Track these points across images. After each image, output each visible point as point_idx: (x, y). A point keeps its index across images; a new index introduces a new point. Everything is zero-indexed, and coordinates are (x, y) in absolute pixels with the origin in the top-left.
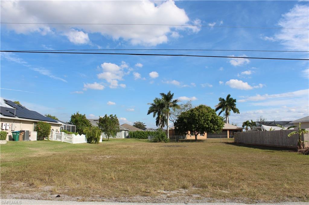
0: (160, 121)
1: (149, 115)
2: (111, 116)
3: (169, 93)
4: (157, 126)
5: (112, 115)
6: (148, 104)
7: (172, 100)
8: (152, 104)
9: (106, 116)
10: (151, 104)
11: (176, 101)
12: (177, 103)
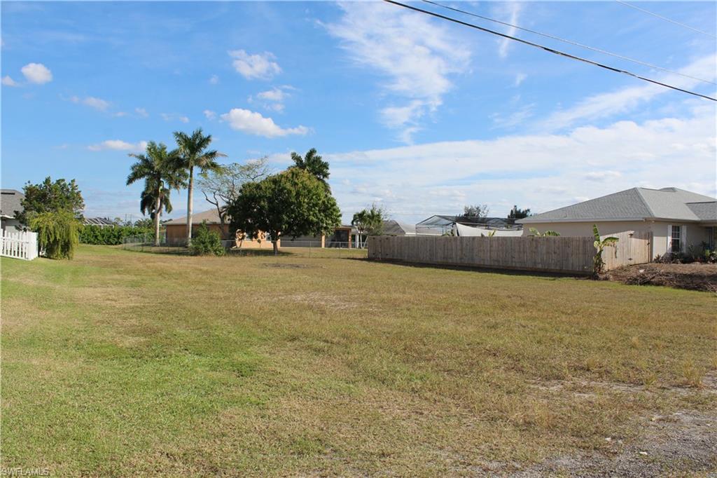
0: (159, 201)
1: (130, 184)
2: (58, 182)
3: (197, 135)
4: (144, 212)
5: (63, 180)
6: (130, 155)
7: (204, 151)
8: (141, 157)
9: (47, 181)
10: (137, 157)
11: (213, 154)
12: (217, 160)
